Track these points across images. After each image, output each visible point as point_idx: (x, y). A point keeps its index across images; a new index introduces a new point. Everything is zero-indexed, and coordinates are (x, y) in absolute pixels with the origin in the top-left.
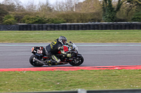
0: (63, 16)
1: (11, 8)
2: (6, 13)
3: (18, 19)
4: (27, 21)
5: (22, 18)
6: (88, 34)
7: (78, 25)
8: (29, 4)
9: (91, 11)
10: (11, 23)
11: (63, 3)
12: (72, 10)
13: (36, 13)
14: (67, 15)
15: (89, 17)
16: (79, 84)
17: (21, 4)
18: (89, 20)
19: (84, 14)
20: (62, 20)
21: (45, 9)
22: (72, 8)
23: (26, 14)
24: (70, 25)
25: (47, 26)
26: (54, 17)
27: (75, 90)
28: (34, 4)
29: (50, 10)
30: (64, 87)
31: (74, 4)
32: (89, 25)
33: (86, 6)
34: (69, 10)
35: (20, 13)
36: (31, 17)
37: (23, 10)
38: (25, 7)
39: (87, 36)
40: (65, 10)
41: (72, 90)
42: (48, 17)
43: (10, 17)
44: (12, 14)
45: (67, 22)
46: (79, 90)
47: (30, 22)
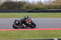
0: (47, 6)
1: (25, 3)
2: (23, 5)
3: (28, 8)
4: (31, 9)
5: (29, 7)
6: (58, 14)
7: (54, 10)
8: (33, 1)
9: (59, 4)
10: (24, 10)
11: (47, 1)
12: (51, 4)
13: (35, 5)
14: (49, 6)
15: (58, 7)
16: (54, 36)
17: (29, 2)
18: (58, 8)
19: (56, 6)
20: (47, 8)
21: (39, 4)
22: (51, 3)
23: (31, 6)
24: (50, 11)
25: (40, 11)
26: (43, 7)
27: (53, 38)
28: (35, 1)
29: (42, 4)
30: (48, 37)
31: (52, 2)
32: (58, 10)
33: (57, 2)
34: (50, 4)
35: (28, 5)
36: (33, 7)
37: (30, 4)
38: (31, 3)
39: (58, 15)
40: (48, 4)
41: (51, 38)
42: (40, 7)
43: (24, 7)
44: (25, 6)
45: (49, 9)
46: (54, 38)
47: (33, 9)
